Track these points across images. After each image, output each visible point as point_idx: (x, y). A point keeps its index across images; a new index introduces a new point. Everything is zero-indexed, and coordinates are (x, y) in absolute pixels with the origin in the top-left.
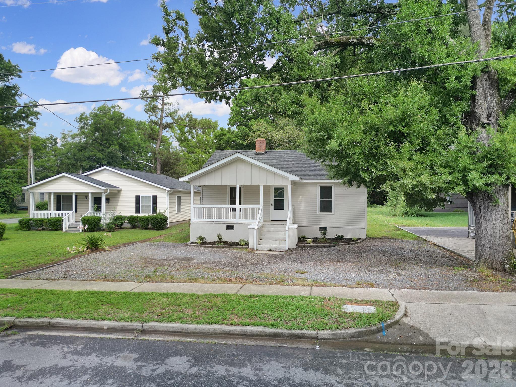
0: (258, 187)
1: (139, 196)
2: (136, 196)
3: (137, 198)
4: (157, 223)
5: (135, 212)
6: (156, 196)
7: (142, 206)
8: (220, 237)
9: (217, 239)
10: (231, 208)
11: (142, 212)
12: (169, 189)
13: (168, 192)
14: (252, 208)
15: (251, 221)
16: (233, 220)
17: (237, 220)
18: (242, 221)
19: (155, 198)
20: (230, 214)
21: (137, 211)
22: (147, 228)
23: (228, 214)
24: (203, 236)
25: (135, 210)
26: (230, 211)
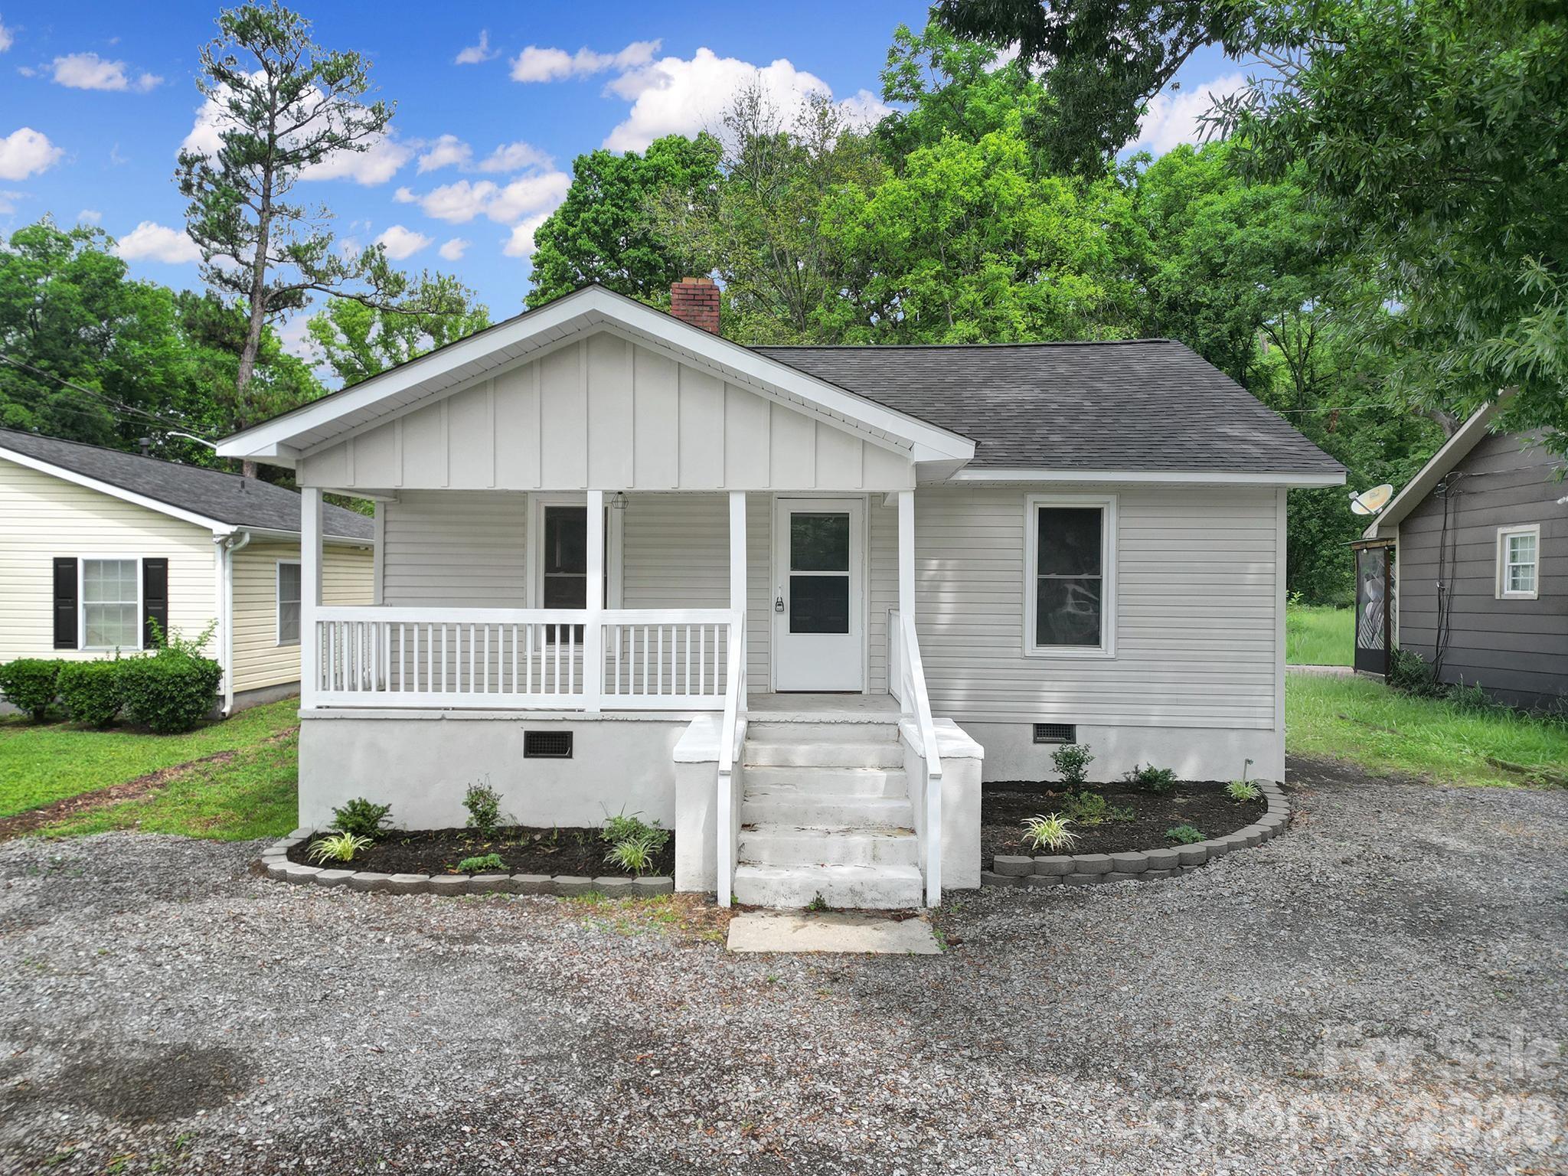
0: (719, 501)
1: (74, 561)
2: (59, 563)
3: (65, 572)
4: (159, 699)
5: (51, 639)
6: (164, 562)
7: (90, 611)
8: (481, 802)
9: (462, 818)
10: (551, 629)
11: (88, 642)
12: (228, 529)
13: (223, 544)
14: (681, 629)
15: (673, 701)
16: (571, 700)
17: (592, 699)
18: (618, 701)
19: (156, 573)
20: (551, 660)
21: (65, 636)
22: (106, 725)
23: (536, 660)
24: (376, 800)
25: (51, 631)
26: (551, 639)
